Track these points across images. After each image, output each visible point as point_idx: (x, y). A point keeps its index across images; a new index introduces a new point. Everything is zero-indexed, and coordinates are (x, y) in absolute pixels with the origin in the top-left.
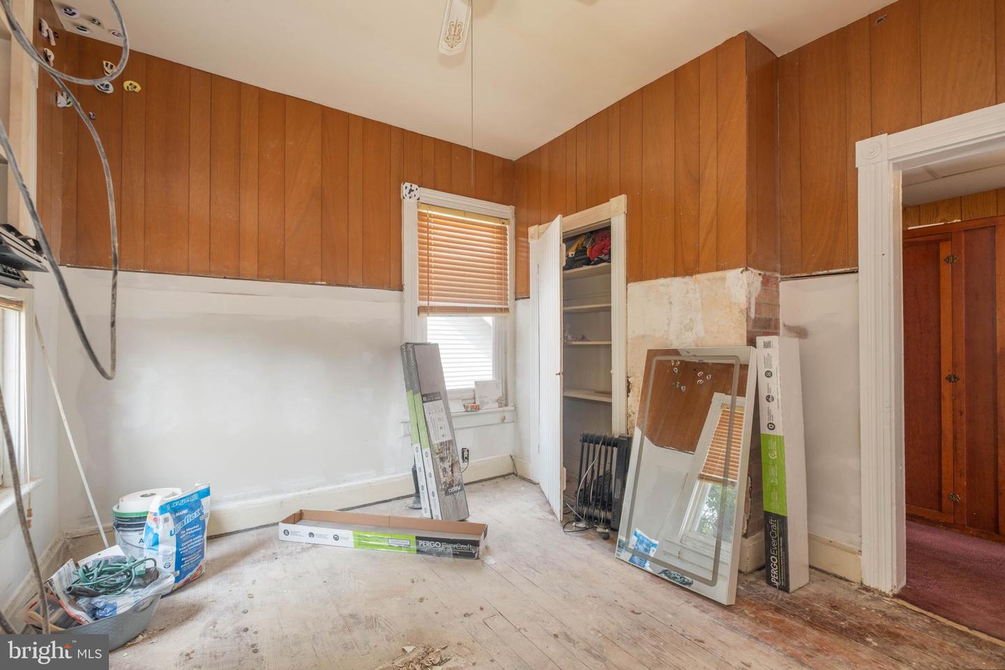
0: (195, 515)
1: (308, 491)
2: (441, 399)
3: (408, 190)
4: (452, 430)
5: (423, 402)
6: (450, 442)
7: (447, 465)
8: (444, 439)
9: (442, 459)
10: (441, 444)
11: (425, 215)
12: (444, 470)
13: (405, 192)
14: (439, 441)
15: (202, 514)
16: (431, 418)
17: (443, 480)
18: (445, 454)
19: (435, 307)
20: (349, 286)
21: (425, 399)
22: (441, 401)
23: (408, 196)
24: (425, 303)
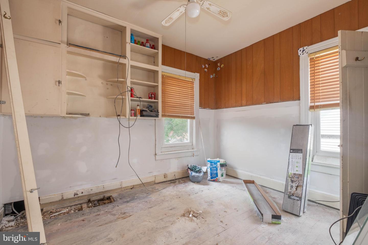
0: (215, 165)
1: (260, 176)
2: (302, 153)
3: (301, 51)
4: (304, 169)
5: (290, 152)
6: (300, 175)
7: (294, 185)
8: (297, 173)
9: (292, 181)
10: (294, 174)
11: (313, 58)
12: (292, 187)
13: (300, 53)
14: (292, 172)
15: (217, 166)
16: (292, 160)
17: (289, 190)
18: (295, 179)
19: (318, 106)
20: (275, 102)
21: (292, 151)
22: (302, 154)
23: (302, 54)
24: (313, 104)
